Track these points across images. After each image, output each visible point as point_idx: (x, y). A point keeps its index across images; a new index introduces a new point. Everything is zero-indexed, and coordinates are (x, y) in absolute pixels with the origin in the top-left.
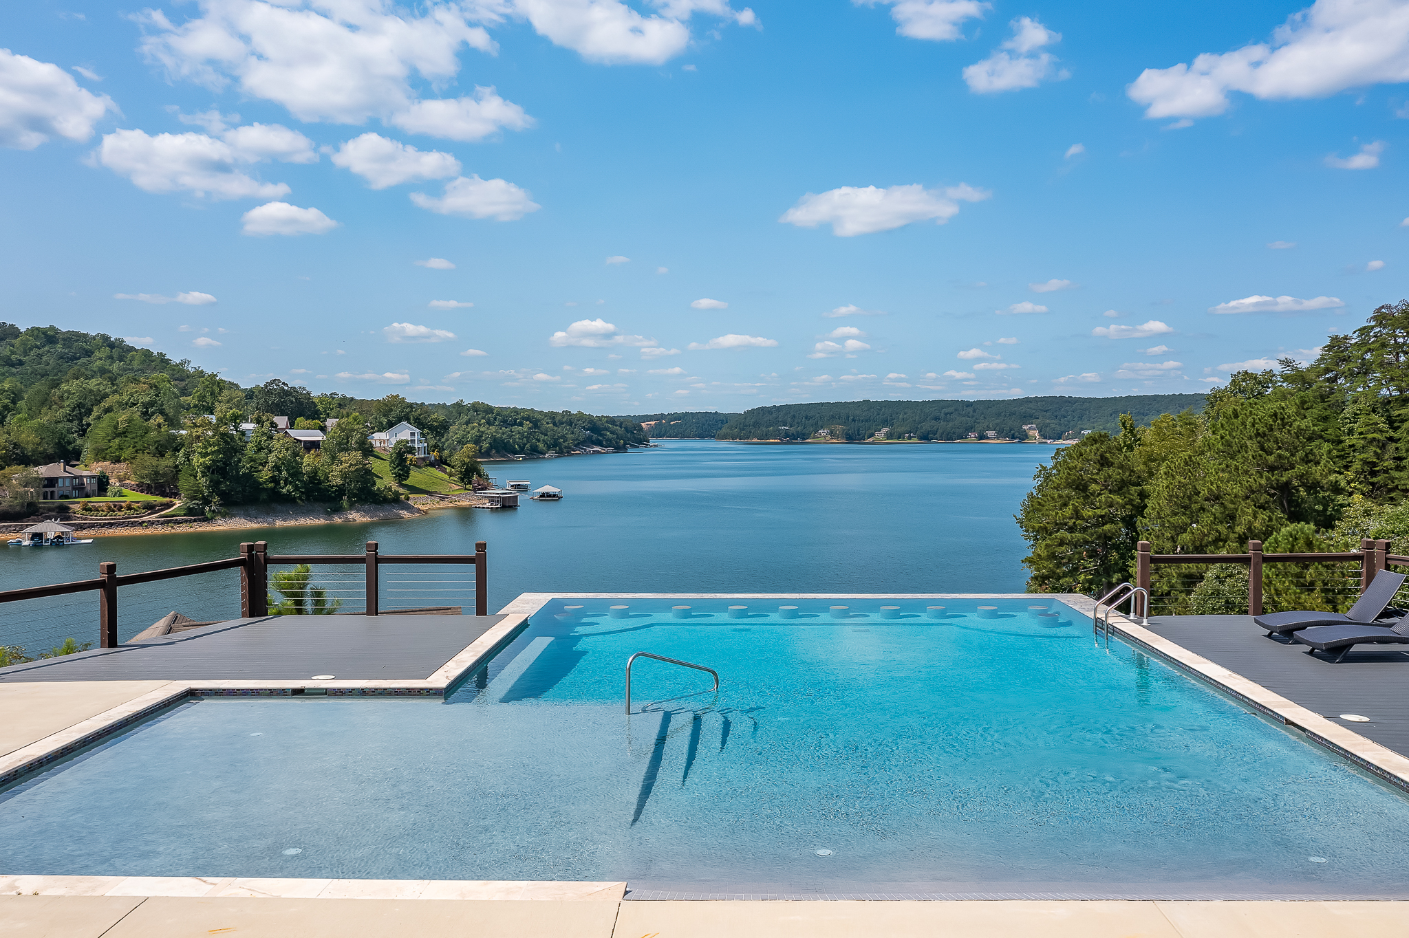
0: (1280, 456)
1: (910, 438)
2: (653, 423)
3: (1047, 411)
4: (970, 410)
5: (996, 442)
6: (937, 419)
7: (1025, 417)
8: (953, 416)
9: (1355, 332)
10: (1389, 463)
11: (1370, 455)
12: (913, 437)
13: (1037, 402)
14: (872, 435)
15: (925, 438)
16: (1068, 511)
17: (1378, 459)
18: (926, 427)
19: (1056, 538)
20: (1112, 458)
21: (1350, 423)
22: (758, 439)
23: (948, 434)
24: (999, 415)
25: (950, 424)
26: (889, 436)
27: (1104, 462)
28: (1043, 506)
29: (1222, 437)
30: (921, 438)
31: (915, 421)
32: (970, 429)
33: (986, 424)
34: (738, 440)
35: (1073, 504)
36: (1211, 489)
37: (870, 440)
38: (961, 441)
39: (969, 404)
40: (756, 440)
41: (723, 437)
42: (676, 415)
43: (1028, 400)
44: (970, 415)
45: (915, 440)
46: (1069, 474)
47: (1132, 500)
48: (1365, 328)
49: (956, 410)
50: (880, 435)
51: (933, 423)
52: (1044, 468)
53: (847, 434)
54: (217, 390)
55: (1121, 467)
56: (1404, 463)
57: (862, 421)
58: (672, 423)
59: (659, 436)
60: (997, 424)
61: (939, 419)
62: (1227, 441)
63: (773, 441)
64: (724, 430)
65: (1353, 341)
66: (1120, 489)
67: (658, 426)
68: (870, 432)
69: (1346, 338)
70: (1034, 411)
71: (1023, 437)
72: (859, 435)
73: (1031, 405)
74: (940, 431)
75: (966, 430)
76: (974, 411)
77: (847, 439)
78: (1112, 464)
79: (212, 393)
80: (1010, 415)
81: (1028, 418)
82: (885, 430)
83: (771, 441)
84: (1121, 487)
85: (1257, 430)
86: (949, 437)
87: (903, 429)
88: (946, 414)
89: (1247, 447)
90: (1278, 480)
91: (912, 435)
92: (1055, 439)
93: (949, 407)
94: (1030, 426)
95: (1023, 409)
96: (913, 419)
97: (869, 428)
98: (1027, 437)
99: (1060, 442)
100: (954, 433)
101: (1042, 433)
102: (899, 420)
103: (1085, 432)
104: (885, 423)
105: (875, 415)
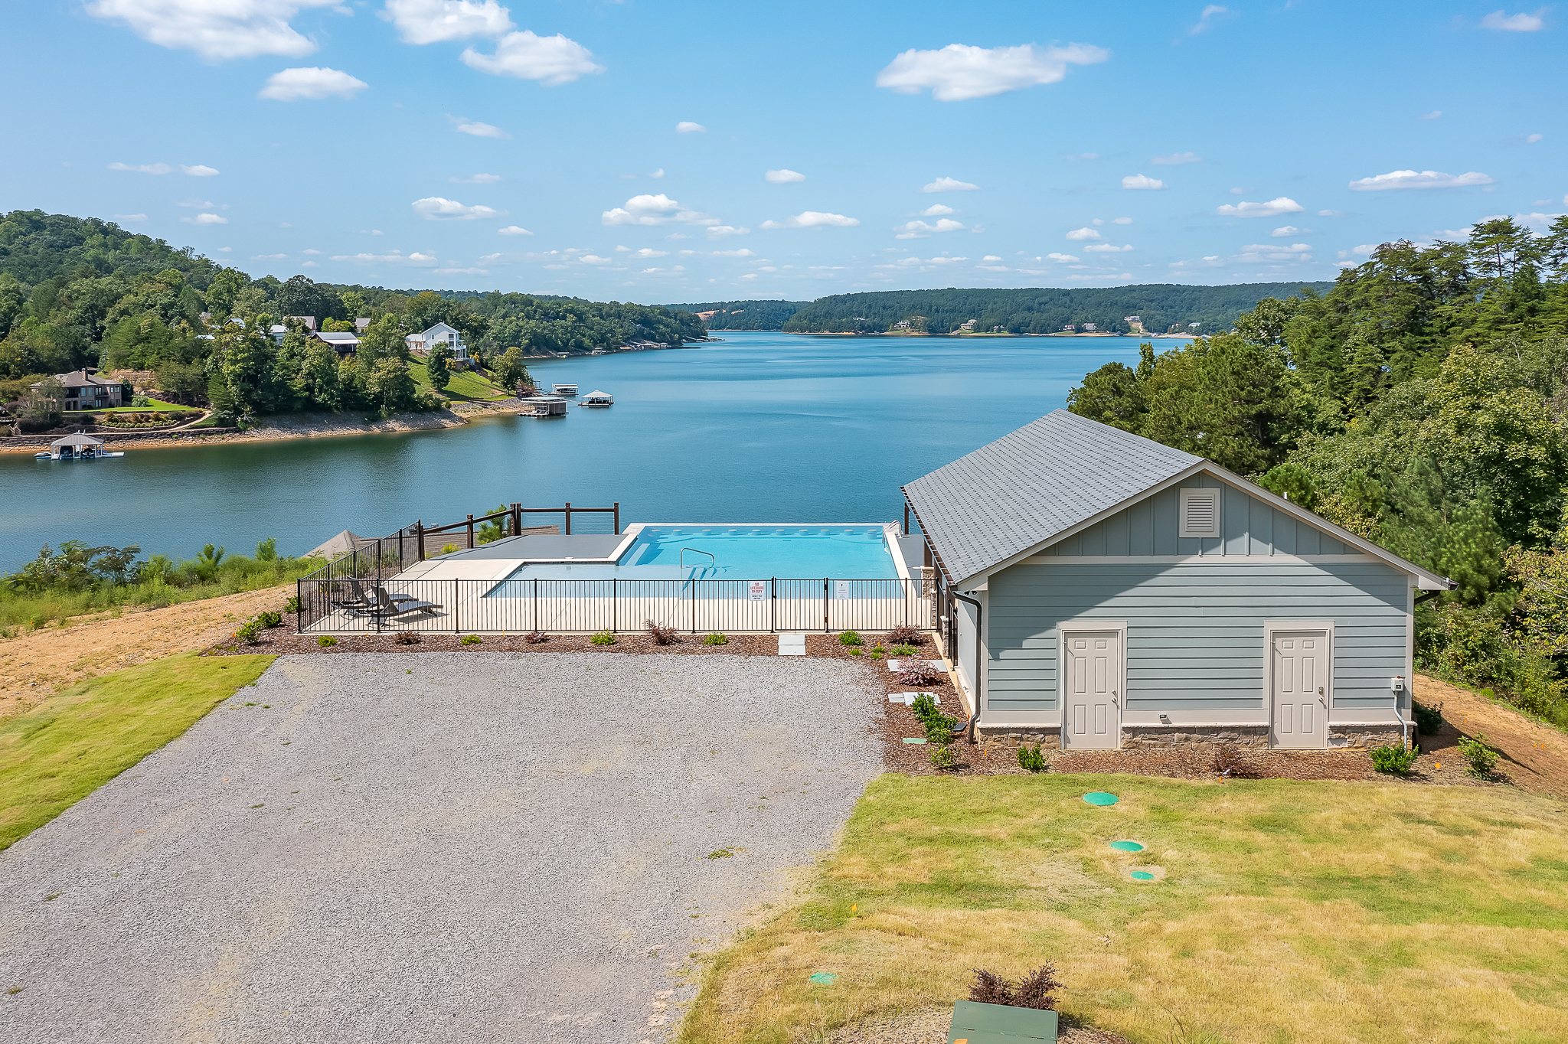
1: (999, 331)
2: (712, 312)
3: (1152, 301)
4: (1067, 299)
5: (1094, 335)
6: (1030, 309)
7: (1128, 307)
8: (1047, 306)
12: (1003, 330)
13: (1142, 291)
14: (957, 327)
15: (1017, 330)
18: (1017, 318)
22: (830, 332)
23: (1042, 327)
24: (1099, 305)
25: (1045, 315)
26: (977, 328)
30: (1012, 331)
31: (1006, 311)
32: (1067, 321)
33: (1085, 315)
34: (807, 332)
37: (955, 333)
38: (1057, 334)
39: (1066, 293)
40: (827, 333)
41: (791, 329)
42: (737, 304)
43: (1131, 289)
44: (1067, 305)
45: (1006, 333)
49: (1051, 299)
50: (967, 327)
51: (1026, 314)
53: (929, 326)
54: (234, 287)
57: (948, 311)
58: (733, 313)
59: (719, 327)
60: (1097, 316)
61: (1033, 310)
63: (847, 333)
64: (792, 321)
67: (719, 314)
68: (955, 323)
70: (1138, 301)
71: (1125, 330)
72: (943, 327)
73: (1135, 294)
74: (1033, 324)
75: (1062, 322)
76: (1071, 301)
77: (929, 331)
79: (229, 291)
80: (1111, 305)
81: (1132, 308)
82: (972, 321)
83: (845, 333)
86: (1043, 329)
87: (992, 320)
88: (1040, 304)
91: (1002, 327)
92: (1160, 332)
93: (1043, 296)
94: (1133, 317)
95: (1125, 298)
96: (1004, 309)
97: (954, 320)
98: (1129, 330)
99: (1166, 335)
100: (1049, 325)
101: (1146, 325)
102: (989, 310)
103: (1194, 325)
104: (973, 313)
105: (961, 305)
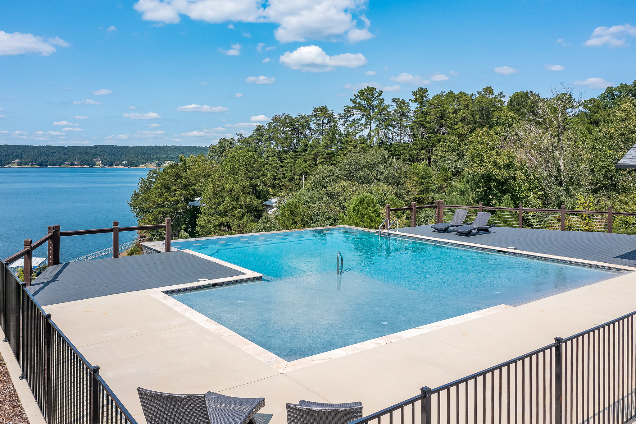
0: (254, 173)
1: (32, 165)
3: (105, 152)
4: (66, 151)
5: (80, 167)
6: (47, 155)
7: (94, 155)
8: (56, 154)
9: (267, 124)
10: (280, 176)
11: (274, 173)
12: (34, 164)
13: (100, 148)
14: (9, 163)
15: (41, 164)
16: (163, 199)
17: (277, 174)
18: (41, 159)
19: (158, 211)
20: (181, 174)
21: (266, 160)
23: (54, 163)
24: (81, 154)
25: (55, 158)
26: (20, 164)
27: (178, 177)
28: (150, 197)
29: (231, 166)
30: (38, 165)
31: (35, 156)
32: (66, 160)
33: (74, 158)
35: (165, 195)
36: (230, 187)
37: (10, 166)
38: (61, 166)
39: (65, 148)
43: (95, 147)
44: (66, 153)
45: (35, 166)
46: (163, 182)
47: (190, 193)
48: (270, 123)
49: (58, 151)
50: (15, 163)
51: (46, 157)
52: (143, 179)
55: (186, 178)
56: (286, 175)
57: (4, 156)
60: (80, 158)
61: (49, 155)
62: (232, 167)
65: (265, 128)
66: (184, 188)
68: (8, 161)
69: (263, 126)
70: (98, 152)
71: (93, 164)
73: (97, 149)
74: (49, 162)
75: (64, 161)
76: (68, 152)
78: (182, 177)
80: (86, 154)
81: (95, 155)
82: (17, 160)
84: (185, 187)
85: (246, 163)
86: (54, 164)
87: (27, 160)
88: (52, 153)
89: (241, 169)
90: (254, 183)
91: (33, 163)
92: (109, 165)
93: (54, 149)
94: (97, 159)
95: (93, 151)
96: (34, 155)
97: (8, 160)
98: (95, 164)
99: (112, 167)
100: (57, 162)
101: (103, 163)
102: (26, 155)
103: (124, 162)
104: (18, 157)
105: (11, 153)
